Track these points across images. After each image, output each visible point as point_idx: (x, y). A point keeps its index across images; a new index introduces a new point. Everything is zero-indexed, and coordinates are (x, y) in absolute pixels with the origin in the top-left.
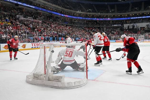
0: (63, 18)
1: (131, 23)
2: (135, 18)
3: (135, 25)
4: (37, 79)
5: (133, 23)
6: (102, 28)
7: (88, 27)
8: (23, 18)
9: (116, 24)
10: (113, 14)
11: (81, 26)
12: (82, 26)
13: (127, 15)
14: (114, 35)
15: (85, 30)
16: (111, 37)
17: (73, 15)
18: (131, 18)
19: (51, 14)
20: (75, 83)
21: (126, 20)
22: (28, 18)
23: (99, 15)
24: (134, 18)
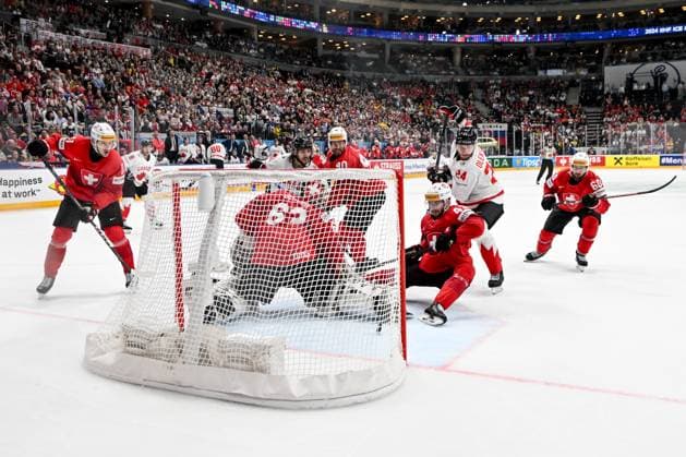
0: (266, 35)
1: (643, 59)
2: (668, 29)
3: (668, 69)
4: (142, 355)
5: (660, 61)
6: (484, 86)
7: (401, 83)
8: (52, 34)
9: (556, 68)
10: (544, 9)
11: (363, 77)
12: (369, 75)
13: (621, 14)
14: (548, 127)
15: (386, 96)
16: (532, 137)
17: (317, 16)
18: (649, 31)
19: (198, 11)
20: (340, 378)
21: (619, 45)
22: (77, 33)
23: (462, 15)
24: (662, 30)
